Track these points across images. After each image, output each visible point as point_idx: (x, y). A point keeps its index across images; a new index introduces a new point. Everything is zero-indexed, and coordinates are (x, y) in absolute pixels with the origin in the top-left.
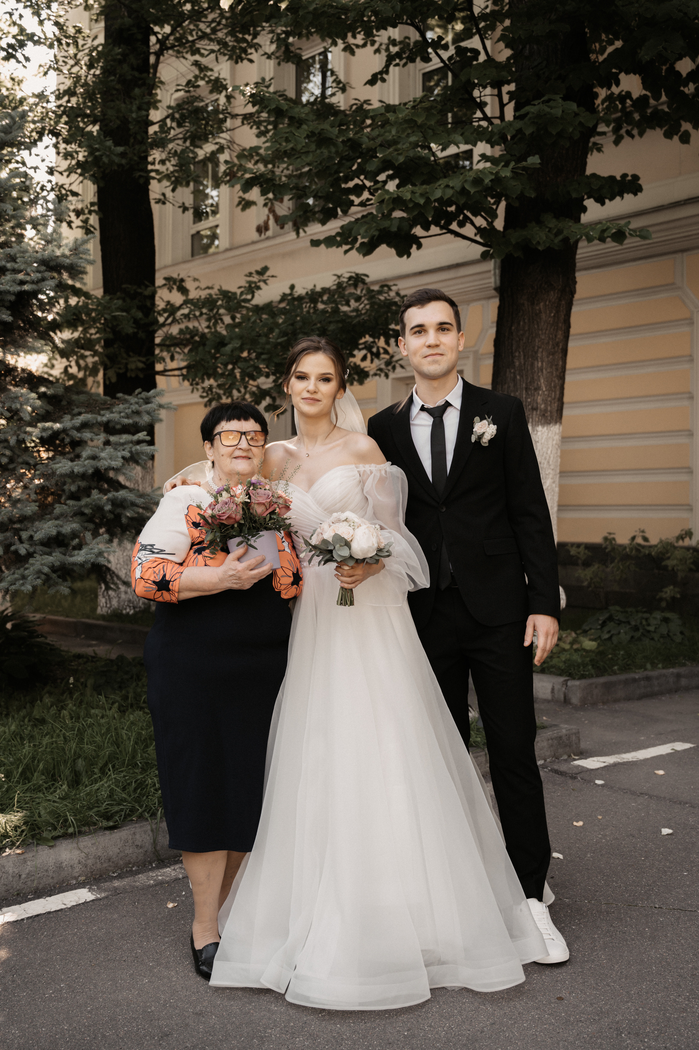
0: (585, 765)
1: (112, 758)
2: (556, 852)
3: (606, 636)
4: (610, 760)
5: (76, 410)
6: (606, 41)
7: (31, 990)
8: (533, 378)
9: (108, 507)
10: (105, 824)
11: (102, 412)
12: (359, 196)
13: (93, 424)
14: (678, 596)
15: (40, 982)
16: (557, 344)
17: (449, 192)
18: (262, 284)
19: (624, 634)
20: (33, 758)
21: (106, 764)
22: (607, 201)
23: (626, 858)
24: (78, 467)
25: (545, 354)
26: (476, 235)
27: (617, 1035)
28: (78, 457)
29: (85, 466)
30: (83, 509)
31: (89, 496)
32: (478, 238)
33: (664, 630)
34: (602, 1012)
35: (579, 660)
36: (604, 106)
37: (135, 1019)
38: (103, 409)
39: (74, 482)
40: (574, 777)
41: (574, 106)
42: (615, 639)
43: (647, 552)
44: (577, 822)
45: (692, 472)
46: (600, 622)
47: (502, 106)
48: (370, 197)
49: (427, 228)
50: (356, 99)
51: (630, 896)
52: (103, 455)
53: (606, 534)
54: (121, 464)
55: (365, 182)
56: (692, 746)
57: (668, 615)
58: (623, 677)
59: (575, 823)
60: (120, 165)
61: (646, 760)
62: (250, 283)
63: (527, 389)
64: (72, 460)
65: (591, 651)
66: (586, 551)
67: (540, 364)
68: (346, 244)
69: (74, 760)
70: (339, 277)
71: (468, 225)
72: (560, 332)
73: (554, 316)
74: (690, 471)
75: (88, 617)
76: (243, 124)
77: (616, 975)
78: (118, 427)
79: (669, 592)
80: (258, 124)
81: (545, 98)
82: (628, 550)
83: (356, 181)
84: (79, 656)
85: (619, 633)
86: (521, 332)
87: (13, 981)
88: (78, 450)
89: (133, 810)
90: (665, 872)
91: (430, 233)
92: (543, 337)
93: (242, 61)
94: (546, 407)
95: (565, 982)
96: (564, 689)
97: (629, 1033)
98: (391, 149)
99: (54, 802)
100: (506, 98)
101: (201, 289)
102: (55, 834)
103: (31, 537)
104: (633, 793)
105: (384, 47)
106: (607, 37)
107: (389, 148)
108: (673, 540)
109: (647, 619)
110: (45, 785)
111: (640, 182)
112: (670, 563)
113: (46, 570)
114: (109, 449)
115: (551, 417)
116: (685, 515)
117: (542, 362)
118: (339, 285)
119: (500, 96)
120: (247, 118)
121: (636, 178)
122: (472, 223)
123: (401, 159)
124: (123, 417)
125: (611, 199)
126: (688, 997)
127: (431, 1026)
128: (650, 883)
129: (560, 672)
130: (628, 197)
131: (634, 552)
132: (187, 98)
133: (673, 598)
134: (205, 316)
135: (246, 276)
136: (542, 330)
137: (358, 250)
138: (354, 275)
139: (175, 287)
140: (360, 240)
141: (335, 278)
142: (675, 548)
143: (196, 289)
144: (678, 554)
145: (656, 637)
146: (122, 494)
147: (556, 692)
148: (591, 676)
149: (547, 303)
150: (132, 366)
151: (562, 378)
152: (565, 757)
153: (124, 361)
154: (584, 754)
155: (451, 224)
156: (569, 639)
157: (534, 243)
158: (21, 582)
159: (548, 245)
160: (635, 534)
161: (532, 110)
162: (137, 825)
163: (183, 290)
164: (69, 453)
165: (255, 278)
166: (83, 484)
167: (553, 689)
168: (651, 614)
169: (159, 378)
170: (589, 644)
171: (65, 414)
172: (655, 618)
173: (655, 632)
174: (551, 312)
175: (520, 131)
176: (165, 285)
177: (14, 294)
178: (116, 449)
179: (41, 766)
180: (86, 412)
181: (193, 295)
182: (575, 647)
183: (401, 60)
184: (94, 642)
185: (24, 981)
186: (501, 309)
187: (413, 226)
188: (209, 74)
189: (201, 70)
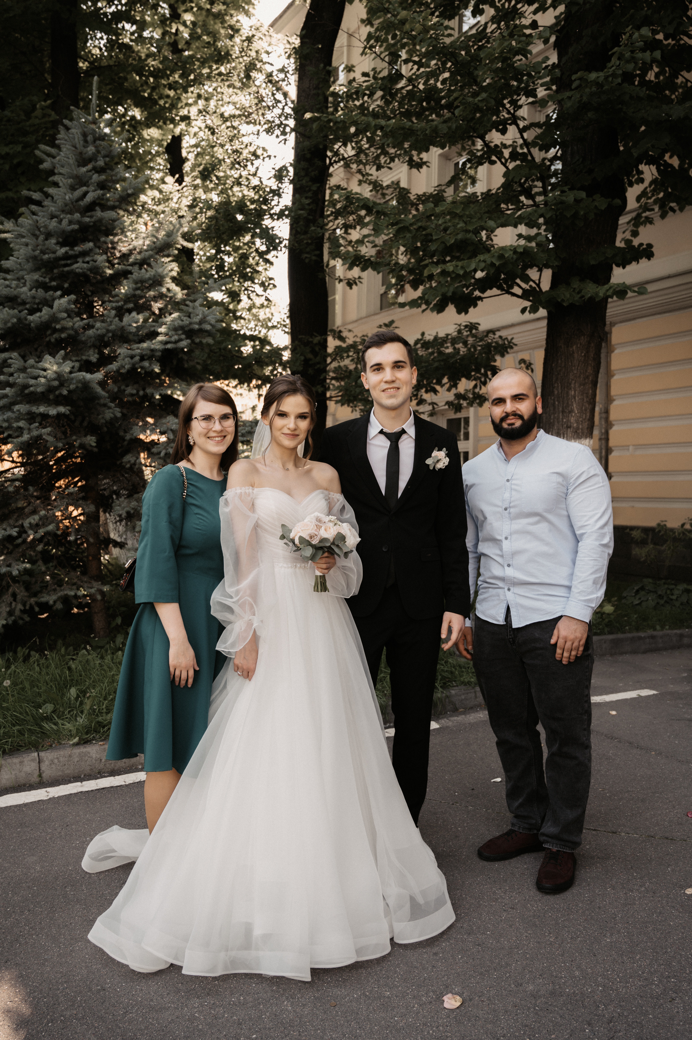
8: (568, 403)
16: (587, 377)
17: (481, 266)
19: (651, 601)
22: (626, 266)
25: (577, 385)
26: (523, 294)
41: (583, 194)
42: (643, 605)
46: (635, 591)
47: (546, 195)
49: (486, 291)
53: (659, 521)
56: (656, 693)
58: (631, 635)
63: (563, 412)
65: (609, 613)
66: (642, 535)
67: (573, 392)
68: (424, 305)
70: (460, 325)
71: (516, 287)
72: (590, 368)
73: (585, 355)
82: (677, 533)
85: (648, 600)
86: (559, 368)
91: (488, 294)
92: (575, 372)
94: (578, 425)
111: (653, 249)
115: (583, 433)
117: (575, 391)
118: (459, 332)
119: (543, 187)
121: (650, 246)
122: (518, 285)
125: (629, 263)
130: (644, 262)
131: (682, 535)
134: (350, 358)
136: (574, 366)
137: (432, 310)
138: (469, 324)
140: (434, 303)
141: (455, 327)
145: (676, 604)
149: (578, 345)
151: (592, 403)
157: (560, 300)
159: (570, 302)
160: (685, 521)
163: (342, 339)
168: (676, 585)
169: (328, 402)
170: (608, 608)
172: (678, 589)
173: (677, 600)
174: (582, 353)
177: (159, 350)
186: (546, 350)
187: (474, 290)
188: (370, 178)
189: (363, 176)
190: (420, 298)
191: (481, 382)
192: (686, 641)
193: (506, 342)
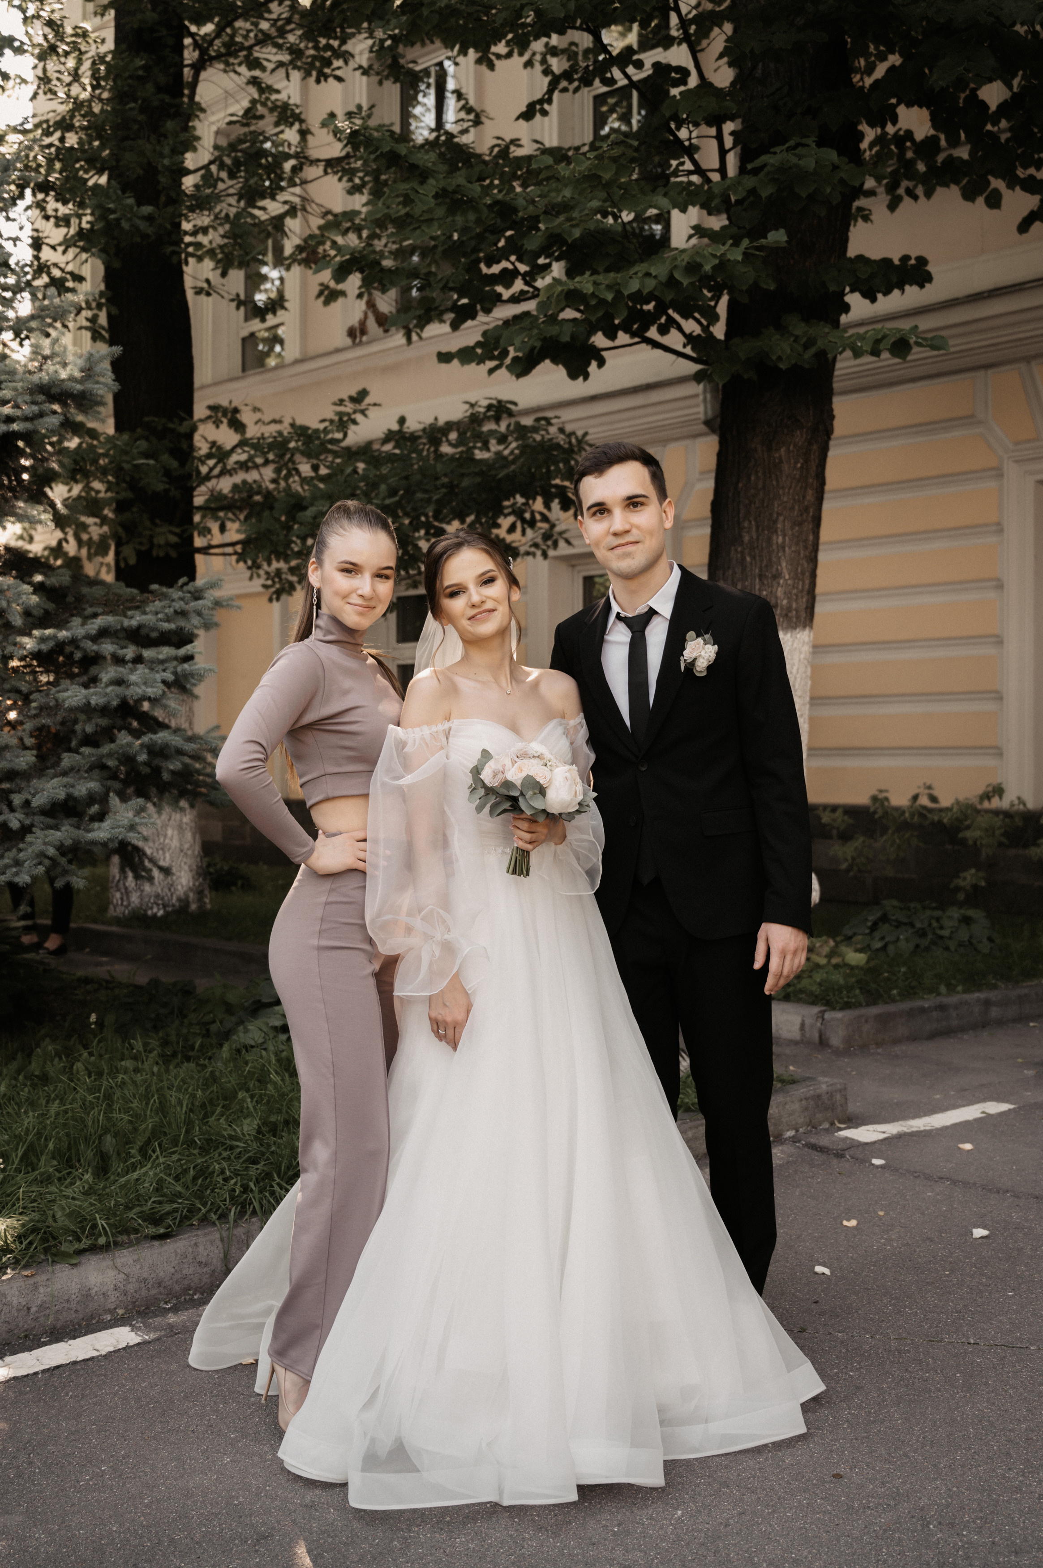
0: (855, 1137)
1: (157, 1133)
2: (820, 1264)
3: (878, 945)
4: (892, 1129)
5: (89, 611)
6: (875, 55)
7: (58, 1476)
8: (770, 560)
9: (143, 757)
10: (151, 1230)
11: (129, 613)
12: (508, 286)
13: (116, 631)
14: (983, 884)
15: (70, 1464)
16: (806, 509)
17: (651, 284)
18: (359, 417)
19: (905, 942)
20: (39, 1134)
21: (148, 1142)
22: (880, 296)
23: (922, 1273)
24: (96, 696)
25: (787, 524)
26: (685, 346)
27: (923, 1525)
28: (94, 680)
29: (107, 694)
30: (104, 760)
31: (113, 741)
32: (688, 350)
33: (963, 935)
34: (898, 1494)
35: (842, 982)
36: (873, 152)
37: (216, 1515)
38: (130, 609)
39: (89, 719)
40: (840, 1155)
41: (833, 155)
42: (891, 949)
43: (936, 818)
44: (848, 1220)
45: (1001, 699)
46: (869, 924)
47: (723, 153)
48: (526, 288)
49: (612, 336)
50: (498, 138)
51: (931, 1327)
52: (133, 678)
53: (874, 792)
54: (160, 692)
55: (518, 265)
56: (1011, 1107)
57: (971, 913)
58: (905, 1005)
59: (845, 1223)
60: (145, 236)
61: (945, 1129)
62: (340, 414)
63: (761, 577)
64: (86, 686)
65: (857, 967)
66: (846, 818)
67: (780, 539)
68: (492, 358)
69: (100, 1136)
70: (472, 405)
71: (674, 332)
72: (810, 492)
73: (802, 467)
74: (998, 697)
75: (95, 921)
76: (326, 173)
77: (917, 1441)
78: (154, 635)
79: (969, 878)
80: (350, 173)
81: (791, 143)
82: (907, 815)
83: (505, 264)
84: (86, 981)
85: (898, 939)
87: (30, 1463)
88: (93, 670)
89: (192, 1211)
90: (981, 1292)
91: (618, 342)
92: (785, 499)
93: (326, 80)
94: (789, 603)
95: (843, 1452)
96: (819, 1024)
97: (940, 1523)
98: (562, 218)
99: (73, 1198)
100: (728, 142)
101: (264, 423)
102: (77, 1246)
103: (27, 803)
104: (928, 1178)
105: (538, 57)
106: (876, 48)
107: (557, 216)
108: (975, 801)
109: (938, 919)
110: (58, 1175)
111: (929, 268)
112: (970, 835)
113: (51, 851)
114: (141, 669)
115: (798, 617)
116: (990, 762)
117: (784, 536)
118: (473, 417)
119: (719, 137)
120: (331, 164)
121: (922, 261)
122: (680, 329)
123: (577, 233)
124: (161, 620)
125: (886, 293)
126: (1023, 1470)
127: (651, 1518)
128: (959, 1307)
129: (813, 1000)
130: (911, 291)
131: (916, 817)
132: (245, 134)
133: (975, 887)
134: (271, 465)
135: (335, 404)
136: (783, 488)
137: (509, 368)
138: (494, 402)
139: (225, 421)
140: (512, 353)
141: (467, 406)
142: (978, 812)
143: (256, 423)
144: (982, 821)
145: (952, 945)
146: (162, 736)
147: (807, 1029)
148: (858, 1005)
149: (791, 448)
150: (160, 540)
151: (813, 560)
152: (826, 1125)
153: (148, 533)
154: (853, 1121)
155: (648, 329)
156: (826, 950)
157: (774, 358)
158: (14, 870)
159: (793, 362)
160: (916, 791)
161: (772, 161)
162: (199, 1232)
163: (237, 426)
164: (77, 675)
165: (349, 408)
166: (104, 722)
167: (803, 1025)
168: (944, 910)
169: (199, 558)
170: (855, 958)
171: (73, 615)
172: (950, 918)
173: (950, 938)
174: (796, 463)
175: (753, 192)
176: (209, 417)
178: (152, 669)
179: (51, 1146)
180: (103, 614)
181: (252, 431)
182: (834, 961)
183: (571, 82)
184: (105, 959)
185: (45, 1462)
186: (721, 456)
187: (592, 332)
188: (274, 97)
189: (261, 91)
190: (478, 344)
191: (524, 521)
192: (995, 1012)
193: (574, 441)
